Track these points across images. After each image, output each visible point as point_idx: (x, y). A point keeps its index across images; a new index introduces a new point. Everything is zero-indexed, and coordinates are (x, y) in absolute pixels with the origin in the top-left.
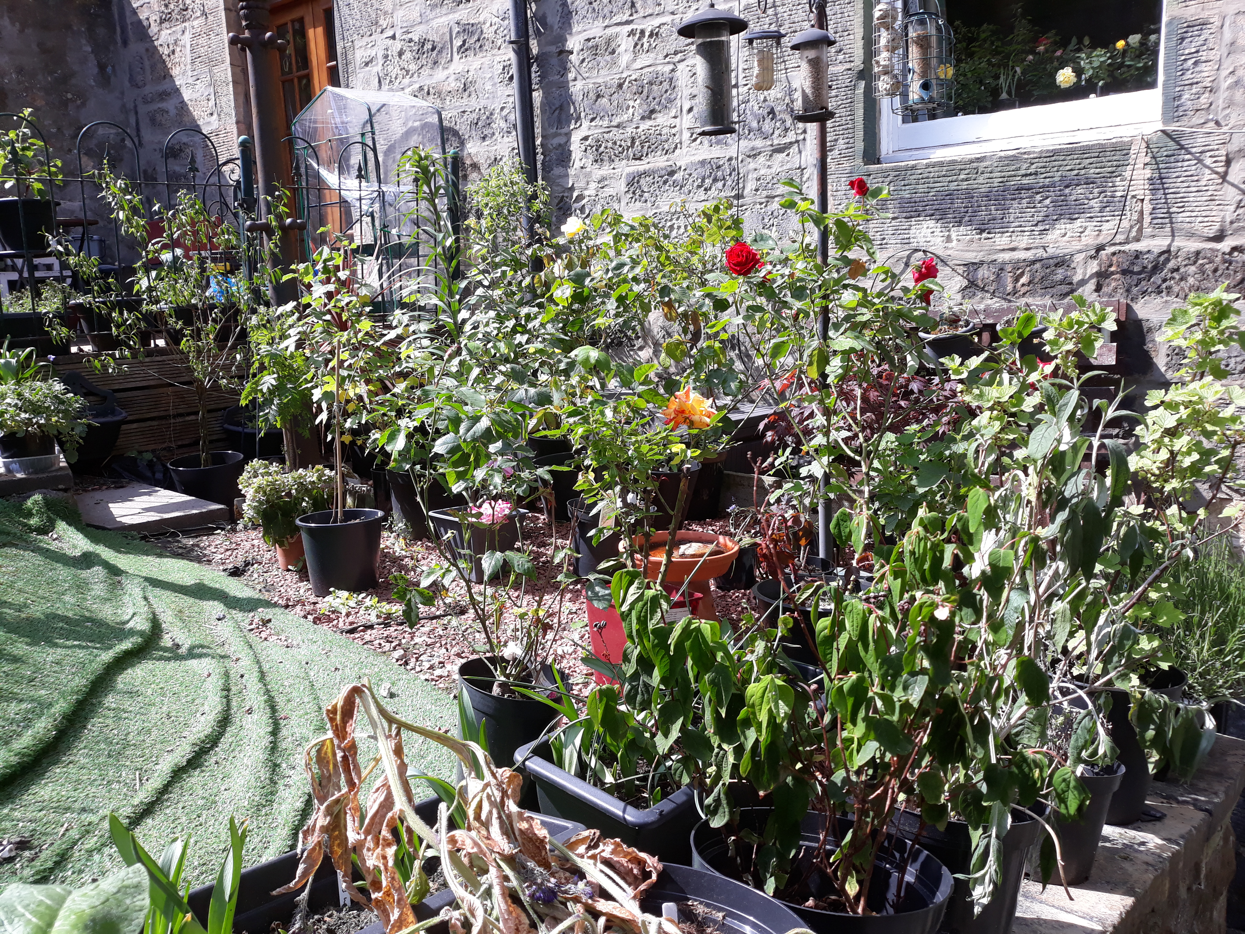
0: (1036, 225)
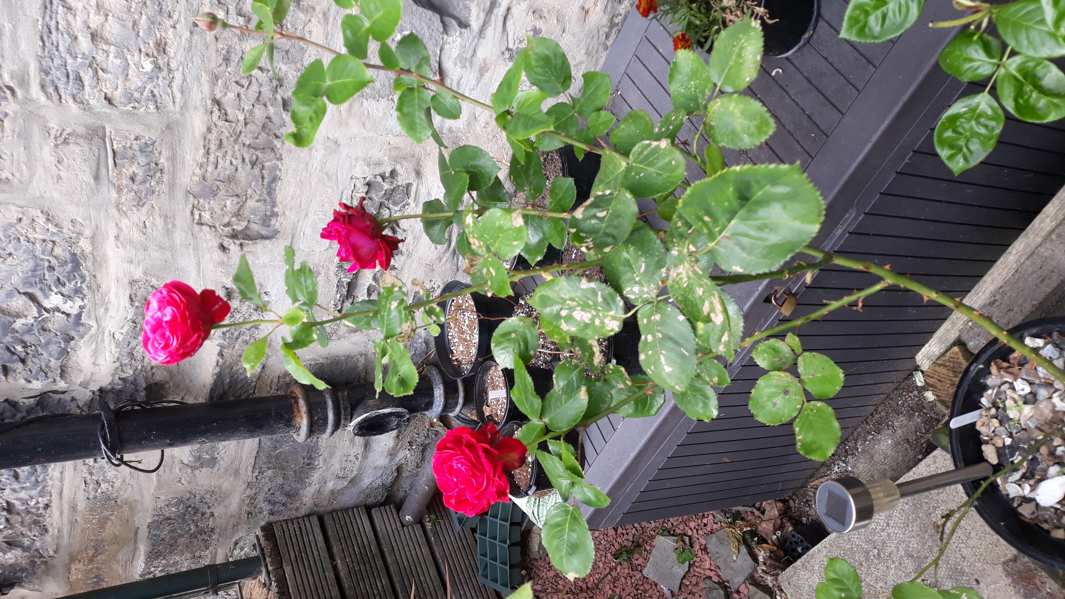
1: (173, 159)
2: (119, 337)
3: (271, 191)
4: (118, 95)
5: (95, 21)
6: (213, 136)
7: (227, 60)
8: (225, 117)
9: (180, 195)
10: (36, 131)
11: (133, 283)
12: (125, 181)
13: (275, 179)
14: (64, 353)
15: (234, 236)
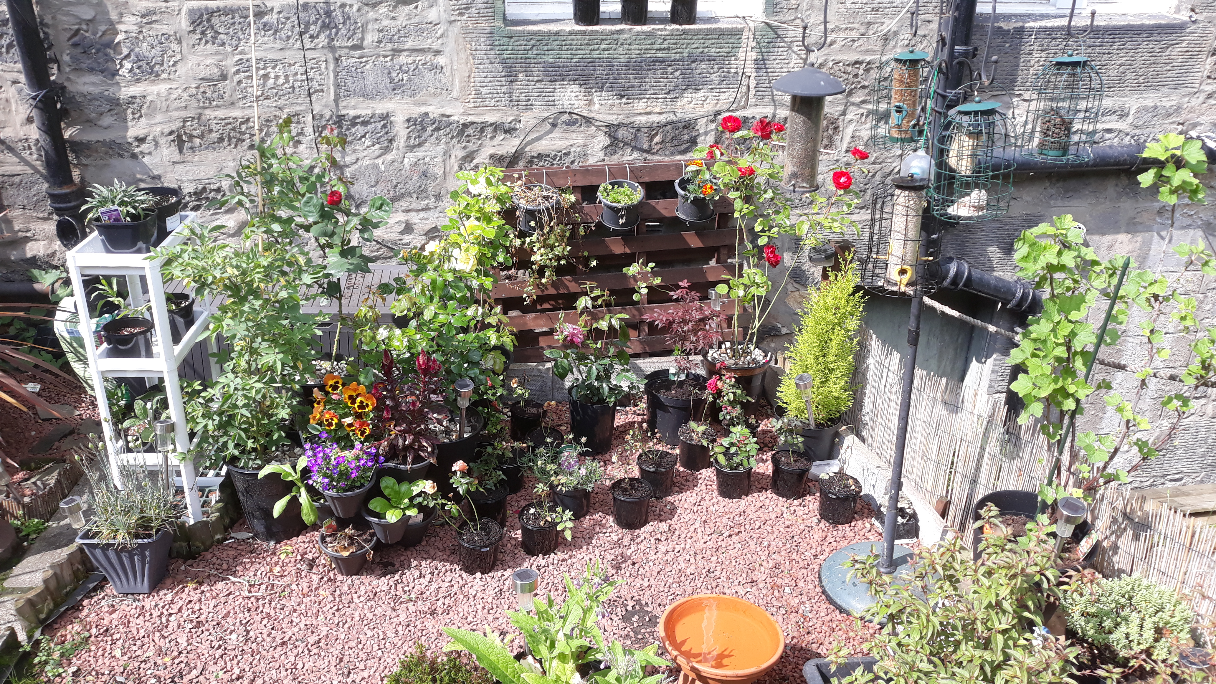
0: (668, 93)
1: (217, 106)
2: (106, 93)
3: (207, 148)
4: (244, 85)
5: (272, 75)
6: (231, 120)
7: (267, 121)
8: (242, 123)
9: (199, 111)
10: (220, 57)
11: (144, 97)
12: (202, 90)
13: (214, 149)
14: (91, 70)
15: (179, 136)
